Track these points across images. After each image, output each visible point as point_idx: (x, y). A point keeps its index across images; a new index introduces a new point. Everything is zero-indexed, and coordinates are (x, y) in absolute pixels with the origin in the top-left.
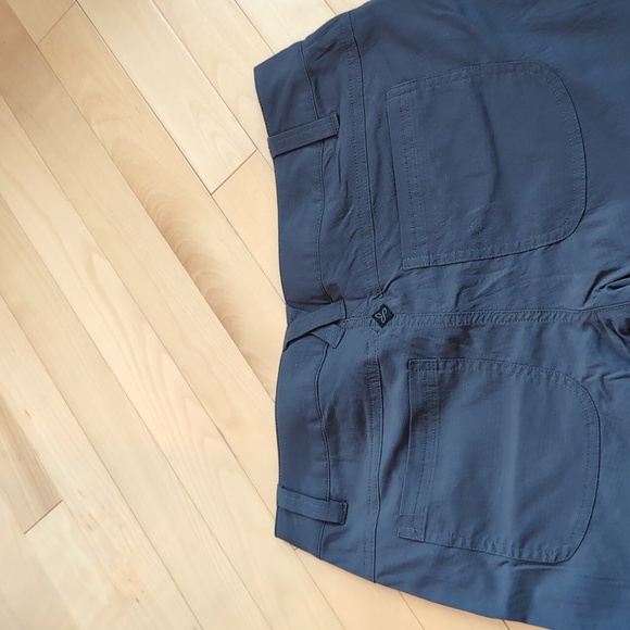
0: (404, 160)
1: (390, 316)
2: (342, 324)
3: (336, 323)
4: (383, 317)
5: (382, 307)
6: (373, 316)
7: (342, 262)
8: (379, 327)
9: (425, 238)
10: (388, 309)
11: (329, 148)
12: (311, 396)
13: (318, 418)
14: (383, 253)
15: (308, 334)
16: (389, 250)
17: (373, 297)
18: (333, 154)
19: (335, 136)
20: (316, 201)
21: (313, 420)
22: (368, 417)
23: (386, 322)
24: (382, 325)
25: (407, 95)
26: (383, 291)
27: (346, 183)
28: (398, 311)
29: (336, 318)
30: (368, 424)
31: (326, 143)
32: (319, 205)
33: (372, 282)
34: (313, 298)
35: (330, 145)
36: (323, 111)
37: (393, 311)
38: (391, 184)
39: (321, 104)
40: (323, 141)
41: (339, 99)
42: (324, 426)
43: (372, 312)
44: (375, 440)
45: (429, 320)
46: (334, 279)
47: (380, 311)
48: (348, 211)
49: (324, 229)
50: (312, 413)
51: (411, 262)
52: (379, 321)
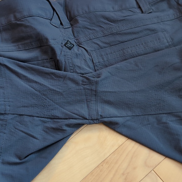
0: (138, 44)
1: (70, 48)
2: (61, 26)
3: (61, 24)
4: (69, 45)
5: (73, 44)
6: (68, 41)
7: (88, 24)
8: (64, 44)
9: (105, 59)
10: (72, 47)
11: (137, 11)
12: (26, 14)
13: (16, 19)
14: (96, 42)
15: (54, 10)
16: (97, 44)
17: (75, 41)
18: (135, 12)
19: (142, 12)
20: (113, 8)
21: (15, 17)
22: (23, 43)
23: (67, 47)
24: (65, 45)
25: (165, 41)
26: (79, 45)
27: (124, 20)
28: (73, 52)
29: (63, 23)
30: (20, 43)
31: (139, 9)
32: (112, 9)
33: (82, 39)
34: (70, 12)
35: (138, 11)
36: (152, 5)
37: (72, 50)
38: (126, 40)
39: (155, 4)
40: (140, 7)
41: (158, 12)
42: (14, 22)
43: (70, 40)
44: (13, 48)
45: (71, 67)
46: (80, 22)
47: (71, 44)
48: (112, 22)
49: (101, 13)
50: (18, 15)
51: (94, 55)
52: (67, 43)
